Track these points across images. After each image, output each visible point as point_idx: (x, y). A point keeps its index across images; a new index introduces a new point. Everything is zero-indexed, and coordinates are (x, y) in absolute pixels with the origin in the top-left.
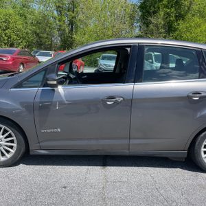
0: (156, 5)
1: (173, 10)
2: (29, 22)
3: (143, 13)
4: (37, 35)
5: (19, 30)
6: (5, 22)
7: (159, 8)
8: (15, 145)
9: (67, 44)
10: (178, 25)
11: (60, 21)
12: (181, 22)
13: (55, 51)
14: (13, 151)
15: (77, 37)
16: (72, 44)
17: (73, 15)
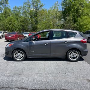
0: (69, 12)
1: (76, 13)
2: (19, 21)
3: (64, 15)
4: (22, 26)
5: (15, 25)
6: (10, 22)
7: (70, 13)
8: (23, 56)
9: (34, 29)
10: (78, 19)
11: (31, 20)
12: (79, 18)
13: (29, 32)
14: (23, 57)
15: (38, 26)
16: (36, 29)
17: (36, 18)
